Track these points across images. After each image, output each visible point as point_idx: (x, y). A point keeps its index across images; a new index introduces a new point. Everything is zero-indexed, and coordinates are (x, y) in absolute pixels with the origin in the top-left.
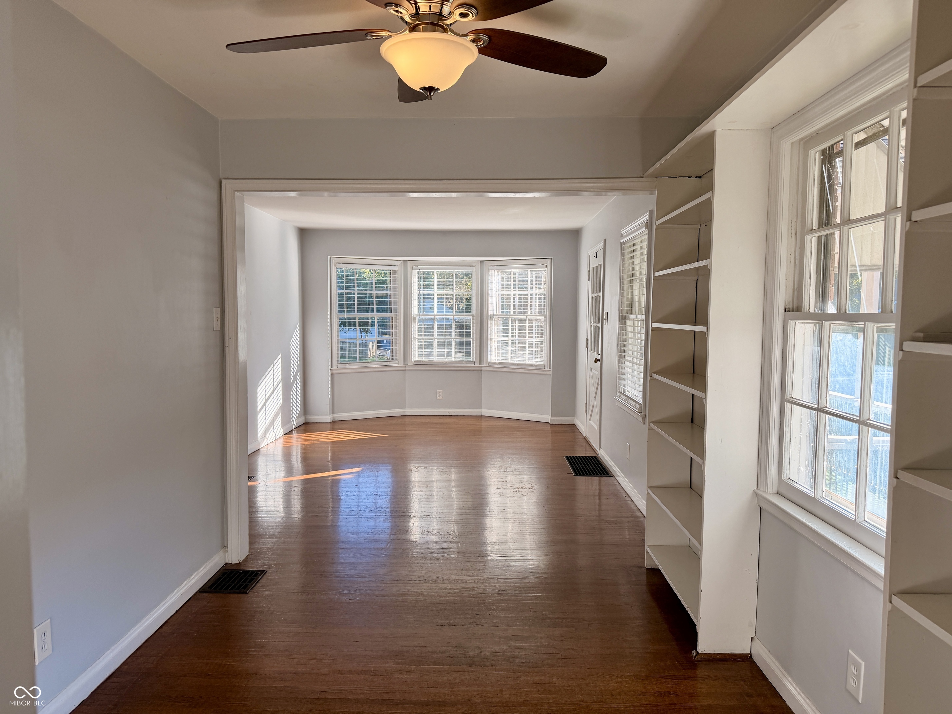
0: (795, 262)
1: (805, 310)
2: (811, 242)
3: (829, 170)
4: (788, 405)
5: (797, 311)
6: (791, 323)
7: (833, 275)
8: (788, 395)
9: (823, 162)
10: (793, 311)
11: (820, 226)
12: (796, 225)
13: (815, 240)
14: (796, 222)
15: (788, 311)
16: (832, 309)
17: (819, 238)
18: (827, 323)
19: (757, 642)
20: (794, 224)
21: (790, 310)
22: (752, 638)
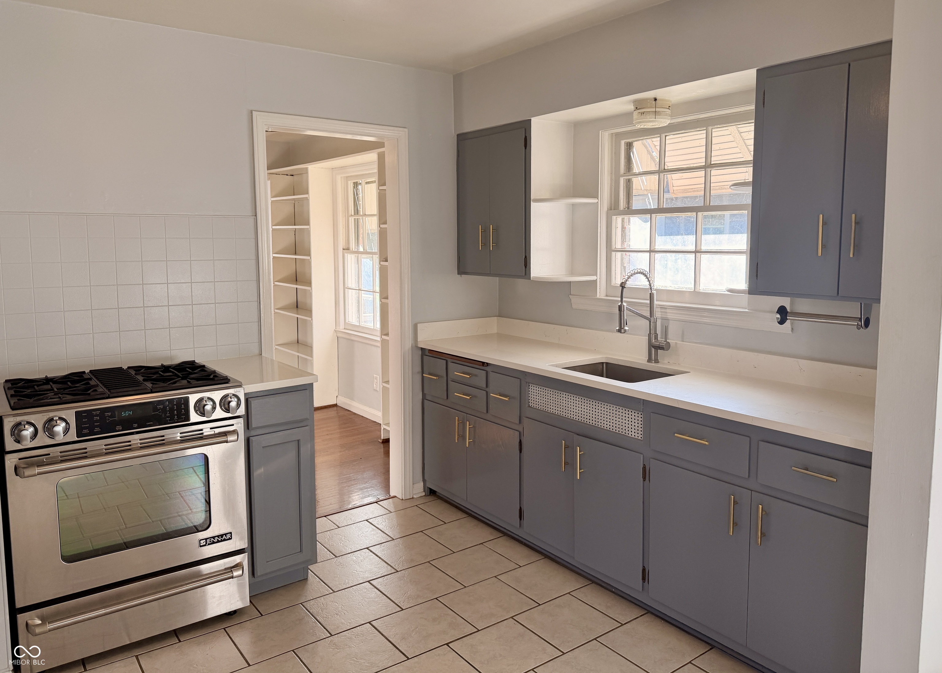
0: (346, 228)
1: (351, 249)
2: (352, 220)
3: (356, 191)
4: (346, 290)
5: (348, 250)
6: (346, 254)
7: (361, 233)
8: (346, 286)
9: (354, 187)
10: (346, 250)
11: (355, 214)
12: (345, 212)
13: (353, 220)
14: (345, 211)
15: (344, 250)
16: (361, 249)
17: (355, 219)
18: (360, 255)
19: (339, 397)
20: (344, 211)
21: (345, 249)
22: (337, 396)
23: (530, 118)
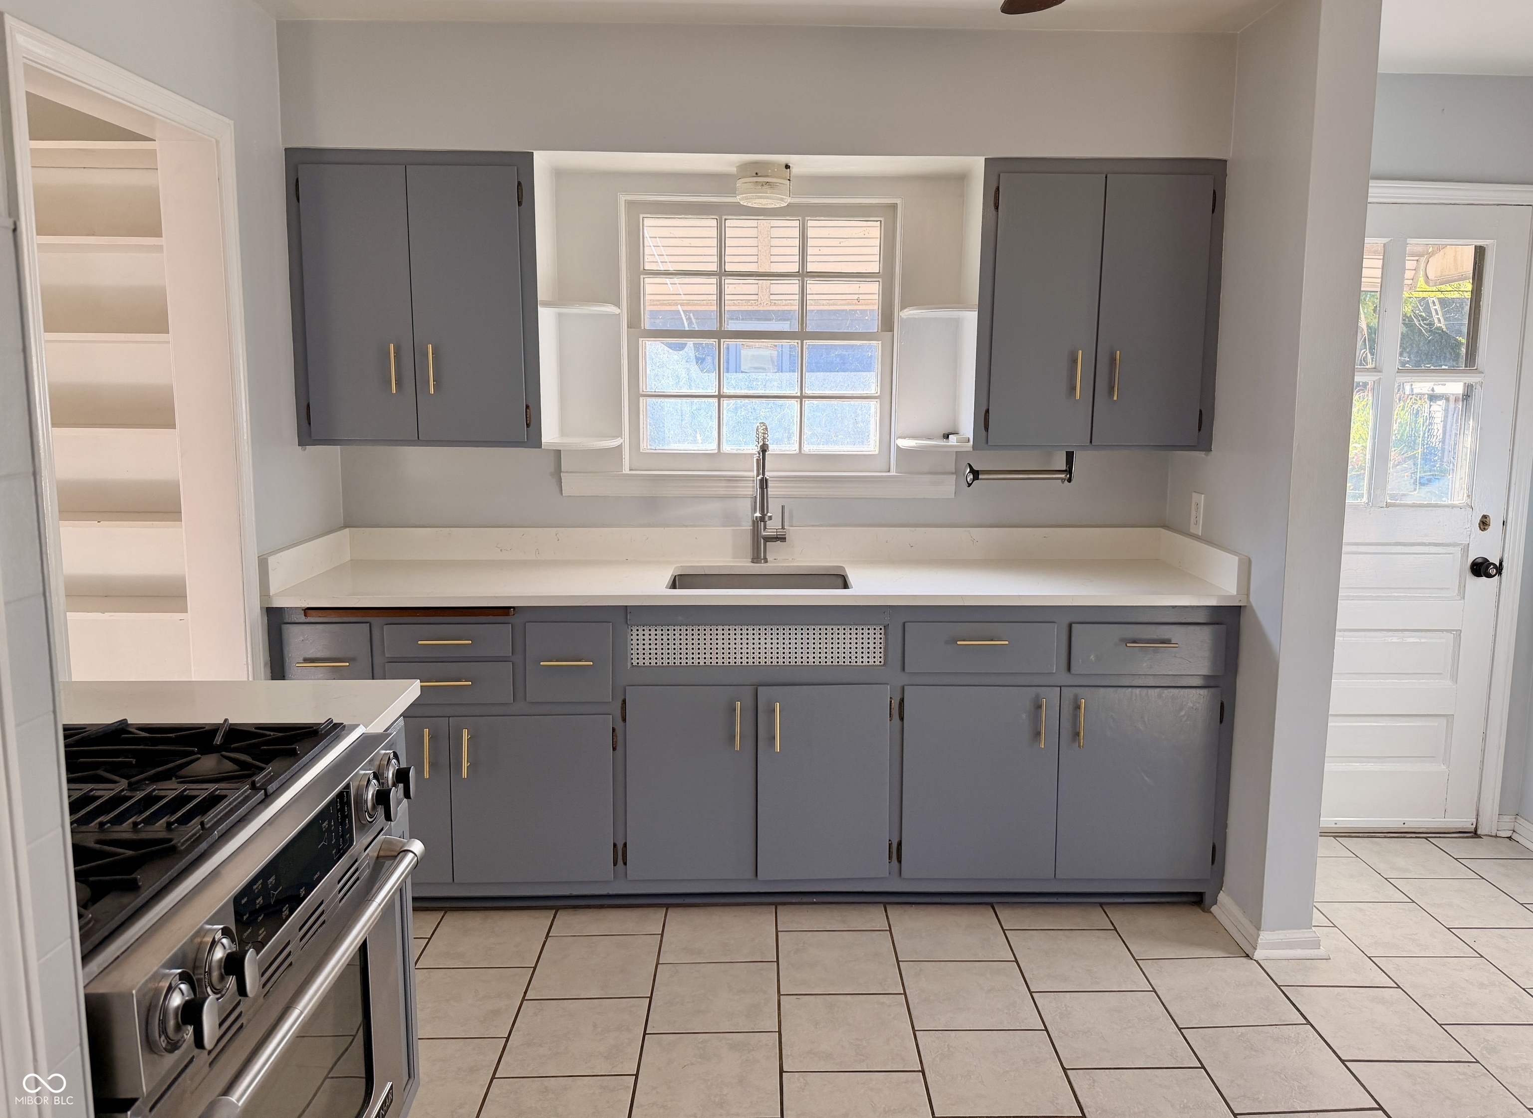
23: (532, 151)
